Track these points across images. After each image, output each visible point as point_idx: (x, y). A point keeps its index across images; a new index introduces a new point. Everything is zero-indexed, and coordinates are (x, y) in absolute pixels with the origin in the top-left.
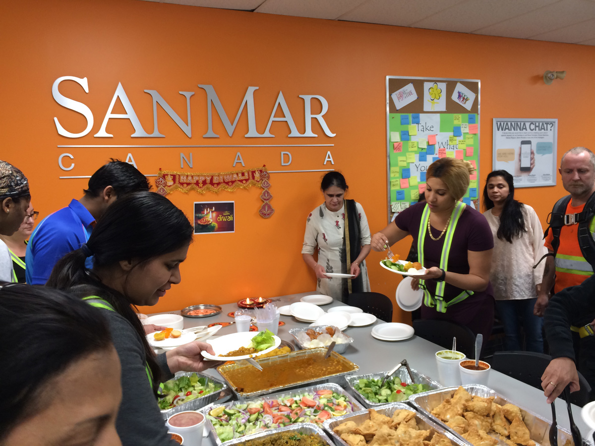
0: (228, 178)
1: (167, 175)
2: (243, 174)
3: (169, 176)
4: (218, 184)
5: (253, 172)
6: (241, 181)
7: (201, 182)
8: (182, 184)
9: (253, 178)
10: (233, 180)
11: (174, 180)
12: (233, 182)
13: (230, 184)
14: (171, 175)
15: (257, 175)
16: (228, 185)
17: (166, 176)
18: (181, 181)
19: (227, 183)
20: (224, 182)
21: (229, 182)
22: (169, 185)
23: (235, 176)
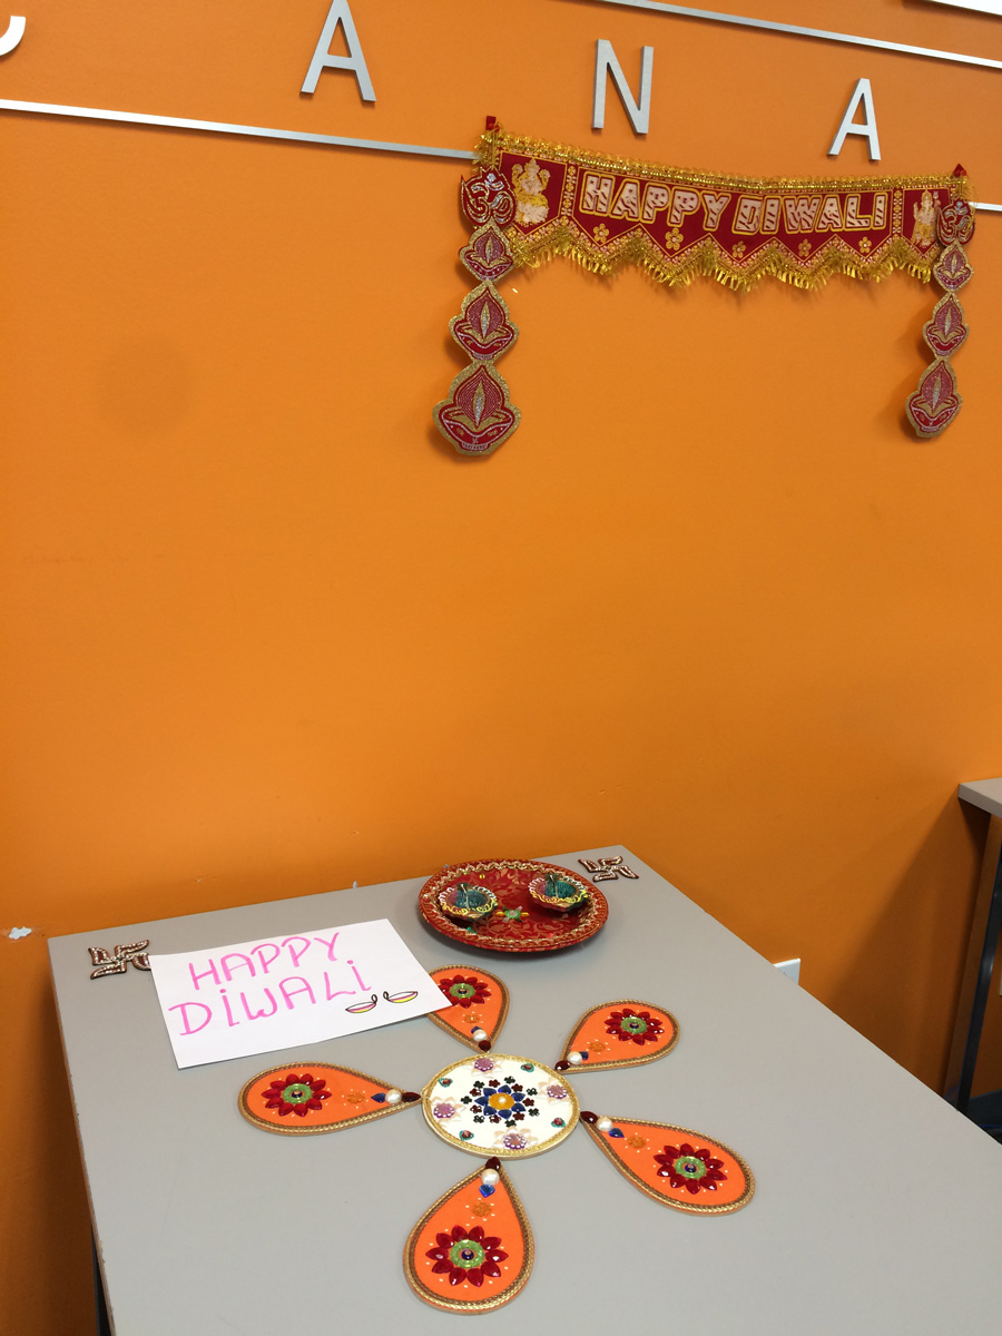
0: (802, 217)
1: (524, 161)
2: (866, 205)
3: (533, 169)
4: (753, 242)
5: (913, 198)
6: (852, 238)
7: (676, 220)
8: (588, 222)
9: (909, 225)
10: (822, 228)
11: (553, 194)
12: (818, 239)
13: (806, 246)
14: (542, 165)
15: (925, 215)
16: (796, 251)
17: (517, 168)
18: (587, 205)
19: (792, 242)
20: (781, 235)
21: (800, 238)
22: (526, 220)
23: (832, 207)
